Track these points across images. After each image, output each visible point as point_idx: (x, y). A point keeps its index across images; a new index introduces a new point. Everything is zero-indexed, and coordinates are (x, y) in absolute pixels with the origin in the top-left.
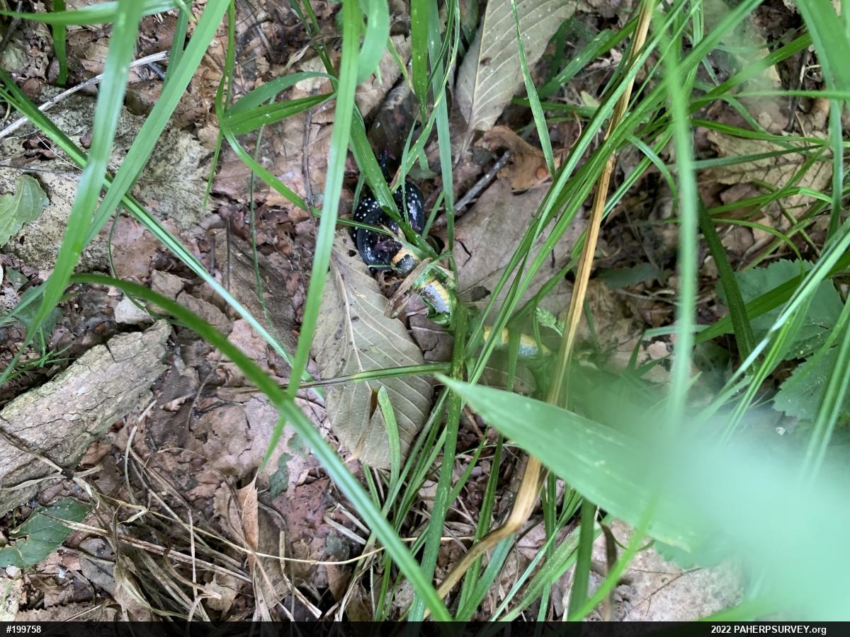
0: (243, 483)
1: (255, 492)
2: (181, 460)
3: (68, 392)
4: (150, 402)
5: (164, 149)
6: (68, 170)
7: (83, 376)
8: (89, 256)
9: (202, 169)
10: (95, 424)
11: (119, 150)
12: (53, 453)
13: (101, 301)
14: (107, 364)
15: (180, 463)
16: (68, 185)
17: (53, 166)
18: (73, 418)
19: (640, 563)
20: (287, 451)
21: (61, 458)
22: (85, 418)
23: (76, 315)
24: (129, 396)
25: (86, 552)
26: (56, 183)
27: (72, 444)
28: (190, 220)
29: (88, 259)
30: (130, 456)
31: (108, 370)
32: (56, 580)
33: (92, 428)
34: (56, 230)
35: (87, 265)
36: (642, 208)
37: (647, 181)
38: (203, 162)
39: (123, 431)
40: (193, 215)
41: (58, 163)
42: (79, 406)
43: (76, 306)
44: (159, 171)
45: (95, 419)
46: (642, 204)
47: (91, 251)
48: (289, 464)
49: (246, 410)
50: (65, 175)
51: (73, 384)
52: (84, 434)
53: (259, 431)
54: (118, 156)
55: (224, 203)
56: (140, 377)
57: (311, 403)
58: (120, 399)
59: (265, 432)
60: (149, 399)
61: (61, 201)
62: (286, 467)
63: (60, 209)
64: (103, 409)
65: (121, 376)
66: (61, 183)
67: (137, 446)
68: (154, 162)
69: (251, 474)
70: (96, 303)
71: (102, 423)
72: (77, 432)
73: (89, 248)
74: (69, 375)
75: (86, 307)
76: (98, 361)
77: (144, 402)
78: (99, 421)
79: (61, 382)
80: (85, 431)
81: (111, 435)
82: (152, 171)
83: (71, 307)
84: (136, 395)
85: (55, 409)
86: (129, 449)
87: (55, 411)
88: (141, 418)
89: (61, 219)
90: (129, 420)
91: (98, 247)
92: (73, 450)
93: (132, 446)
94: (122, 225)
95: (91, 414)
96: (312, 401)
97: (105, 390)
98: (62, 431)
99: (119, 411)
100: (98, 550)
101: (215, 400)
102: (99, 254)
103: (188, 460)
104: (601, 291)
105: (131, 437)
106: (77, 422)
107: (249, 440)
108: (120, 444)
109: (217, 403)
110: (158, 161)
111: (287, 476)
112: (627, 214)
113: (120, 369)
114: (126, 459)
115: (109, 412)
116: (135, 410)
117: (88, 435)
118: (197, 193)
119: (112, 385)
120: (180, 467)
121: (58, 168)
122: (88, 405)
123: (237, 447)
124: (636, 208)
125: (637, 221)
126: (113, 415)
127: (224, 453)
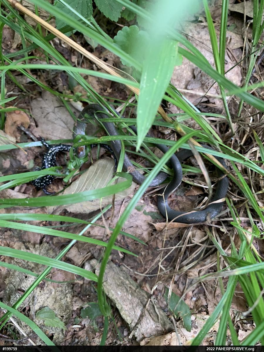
0: (154, 229)
1: (157, 223)
2: (147, 253)
3: (120, 298)
4: (124, 266)
5: (24, 263)
6: (33, 300)
7: (113, 292)
8: (67, 291)
9: (30, 248)
10: (132, 287)
11: (25, 281)
12: (144, 303)
13: (86, 287)
14: (108, 284)
15: (148, 254)
16: (39, 300)
17: (32, 306)
18: (130, 296)
19: (186, 66)
20: (142, 212)
21: (146, 300)
22: (130, 292)
23: (91, 297)
24: (121, 274)
25: (184, 289)
26: (39, 304)
27: (140, 296)
28: (52, 252)
29: (69, 291)
30: (147, 274)
31: (111, 283)
32: (196, 301)
33: (134, 288)
34: (57, 304)
35: (71, 292)
36: (45, 74)
37: (34, 73)
38: (28, 248)
39: (137, 277)
40: (49, 251)
41: (31, 304)
42: (125, 294)
43: (88, 297)
44: (33, 265)
45: (130, 287)
46: (43, 74)
47: (66, 290)
48: (147, 211)
49: (126, 228)
50: (36, 301)
51: (117, 296)
52: (137, 291)
53: (135, 223)
54: (28, 281)
55: (45, 240)
56: (113, 271)
57: (123, 203)
58: (122, 278)
59: (135, 220)
60: (123, 267)
61: (46, 302)
62: (148, 212)
63: (50, 303)
64: (126, 284)
65: (113, 278)
66: (39, 303)
67: (143, 271)
68: (29, 267)
69: (151, 225)
70: (86, 289)
71: (132, 285)
72: (136, 294)
73: (64, 291)
74: (113, 298)
75: (88, 293)
76: (107, 287)
77: (124, 269)
78: (131, 286)
79: (116, 301)
80: (135, 291)
81: (138, 281)
82: (33, 268)
83: (89, 299)
84: (121, 272)
85: (127, 303)
86: (144, 275)
87: (128, 303)
88: (131, 270)
89: (53, 302)
90: (132, 275)
91: (64, 288)
92: (143, 296)
93: (142, 273)
94: (55, 279)
95: (129, 289)
96: (122, 202)
97: (119, 284)
98: (136, 300)
99: (127, 278)
100: (183, 284)
101: (122, 241)
102: (67, 287)
103: (147, 251)
104: (78, 89)
105: (139, 274)
106: (132, 294)
107: (137, 227)
108: (142, 278)
109: (123, 240)
110: (28, 266)
111: (152, 212)
112: (47, 79)
113: (110, 278)
114: (148, 275)
115: (127, 282)
116: (128, 272)
117: (137, 290)
118: (40, 250)
119: (117, 281)
120: (150, 254)
121: (33, 304)
122: (125, 290)
123: (140, 231)
124: (44, 76)
125: (49, 76)
126: (129, 281)
127: (142, 236)
